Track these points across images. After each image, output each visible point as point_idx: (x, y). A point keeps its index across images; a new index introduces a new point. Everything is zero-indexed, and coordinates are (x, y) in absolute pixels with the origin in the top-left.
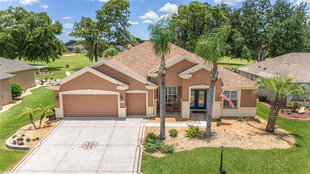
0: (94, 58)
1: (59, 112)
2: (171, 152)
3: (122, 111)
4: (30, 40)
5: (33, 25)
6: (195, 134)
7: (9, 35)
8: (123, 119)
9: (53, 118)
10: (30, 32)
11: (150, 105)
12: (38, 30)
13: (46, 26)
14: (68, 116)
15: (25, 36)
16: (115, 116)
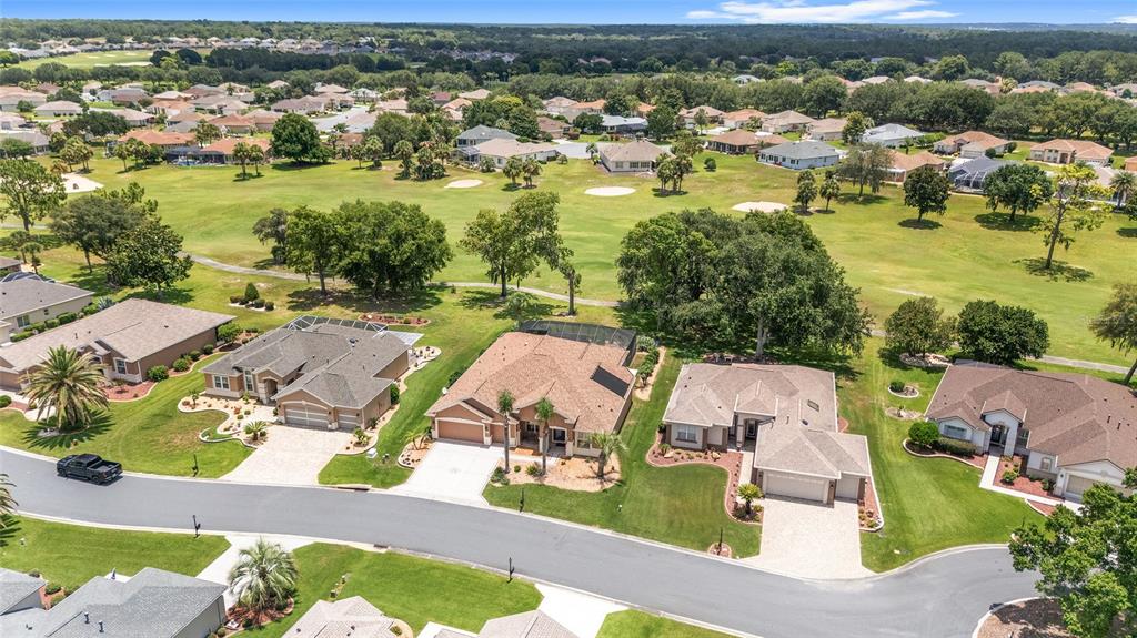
0: (500, 279)
1: (435, 434)
2: (507, 484)
3: (487, 440)
4: (396, 263)
5: (398, 239)
6: (533, 471)
7: (366, 257)
8: (487, 447)
9: (431, 439)
10: (395, 251)
11: (512, 437)
12: (409, 246)
13: (420, 239)
14: (443, 437)
15: (388, 256)
16: (479, 442)
